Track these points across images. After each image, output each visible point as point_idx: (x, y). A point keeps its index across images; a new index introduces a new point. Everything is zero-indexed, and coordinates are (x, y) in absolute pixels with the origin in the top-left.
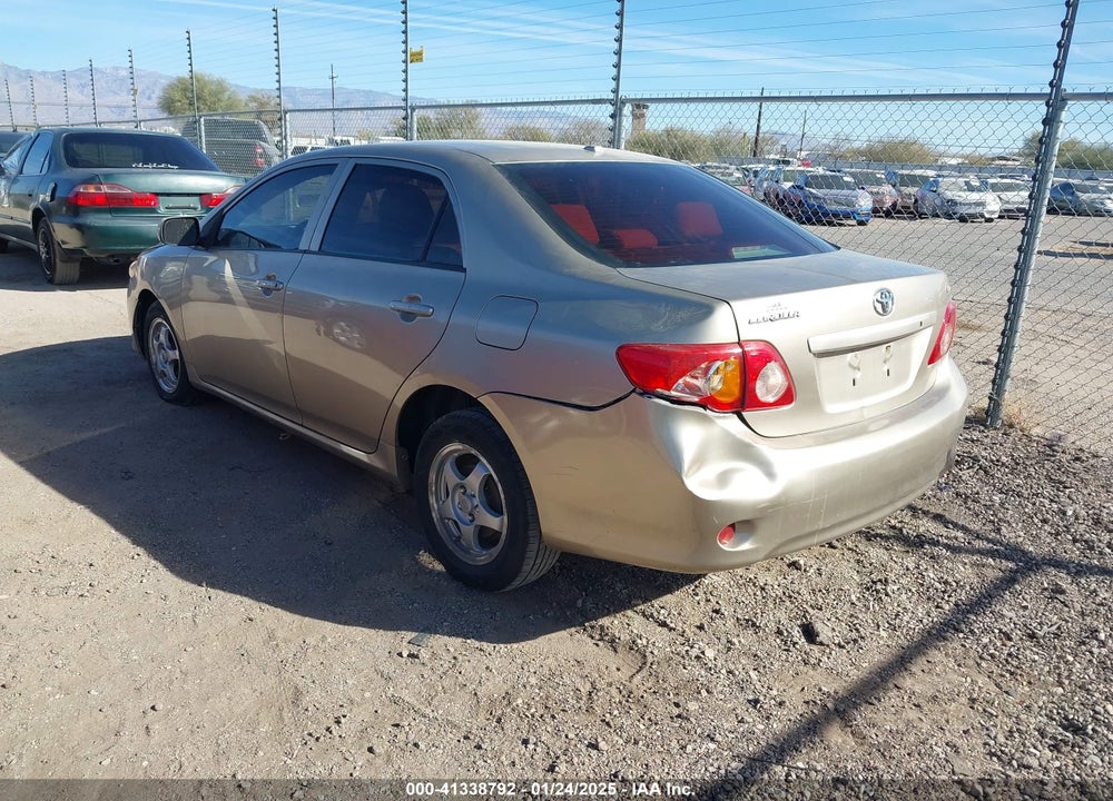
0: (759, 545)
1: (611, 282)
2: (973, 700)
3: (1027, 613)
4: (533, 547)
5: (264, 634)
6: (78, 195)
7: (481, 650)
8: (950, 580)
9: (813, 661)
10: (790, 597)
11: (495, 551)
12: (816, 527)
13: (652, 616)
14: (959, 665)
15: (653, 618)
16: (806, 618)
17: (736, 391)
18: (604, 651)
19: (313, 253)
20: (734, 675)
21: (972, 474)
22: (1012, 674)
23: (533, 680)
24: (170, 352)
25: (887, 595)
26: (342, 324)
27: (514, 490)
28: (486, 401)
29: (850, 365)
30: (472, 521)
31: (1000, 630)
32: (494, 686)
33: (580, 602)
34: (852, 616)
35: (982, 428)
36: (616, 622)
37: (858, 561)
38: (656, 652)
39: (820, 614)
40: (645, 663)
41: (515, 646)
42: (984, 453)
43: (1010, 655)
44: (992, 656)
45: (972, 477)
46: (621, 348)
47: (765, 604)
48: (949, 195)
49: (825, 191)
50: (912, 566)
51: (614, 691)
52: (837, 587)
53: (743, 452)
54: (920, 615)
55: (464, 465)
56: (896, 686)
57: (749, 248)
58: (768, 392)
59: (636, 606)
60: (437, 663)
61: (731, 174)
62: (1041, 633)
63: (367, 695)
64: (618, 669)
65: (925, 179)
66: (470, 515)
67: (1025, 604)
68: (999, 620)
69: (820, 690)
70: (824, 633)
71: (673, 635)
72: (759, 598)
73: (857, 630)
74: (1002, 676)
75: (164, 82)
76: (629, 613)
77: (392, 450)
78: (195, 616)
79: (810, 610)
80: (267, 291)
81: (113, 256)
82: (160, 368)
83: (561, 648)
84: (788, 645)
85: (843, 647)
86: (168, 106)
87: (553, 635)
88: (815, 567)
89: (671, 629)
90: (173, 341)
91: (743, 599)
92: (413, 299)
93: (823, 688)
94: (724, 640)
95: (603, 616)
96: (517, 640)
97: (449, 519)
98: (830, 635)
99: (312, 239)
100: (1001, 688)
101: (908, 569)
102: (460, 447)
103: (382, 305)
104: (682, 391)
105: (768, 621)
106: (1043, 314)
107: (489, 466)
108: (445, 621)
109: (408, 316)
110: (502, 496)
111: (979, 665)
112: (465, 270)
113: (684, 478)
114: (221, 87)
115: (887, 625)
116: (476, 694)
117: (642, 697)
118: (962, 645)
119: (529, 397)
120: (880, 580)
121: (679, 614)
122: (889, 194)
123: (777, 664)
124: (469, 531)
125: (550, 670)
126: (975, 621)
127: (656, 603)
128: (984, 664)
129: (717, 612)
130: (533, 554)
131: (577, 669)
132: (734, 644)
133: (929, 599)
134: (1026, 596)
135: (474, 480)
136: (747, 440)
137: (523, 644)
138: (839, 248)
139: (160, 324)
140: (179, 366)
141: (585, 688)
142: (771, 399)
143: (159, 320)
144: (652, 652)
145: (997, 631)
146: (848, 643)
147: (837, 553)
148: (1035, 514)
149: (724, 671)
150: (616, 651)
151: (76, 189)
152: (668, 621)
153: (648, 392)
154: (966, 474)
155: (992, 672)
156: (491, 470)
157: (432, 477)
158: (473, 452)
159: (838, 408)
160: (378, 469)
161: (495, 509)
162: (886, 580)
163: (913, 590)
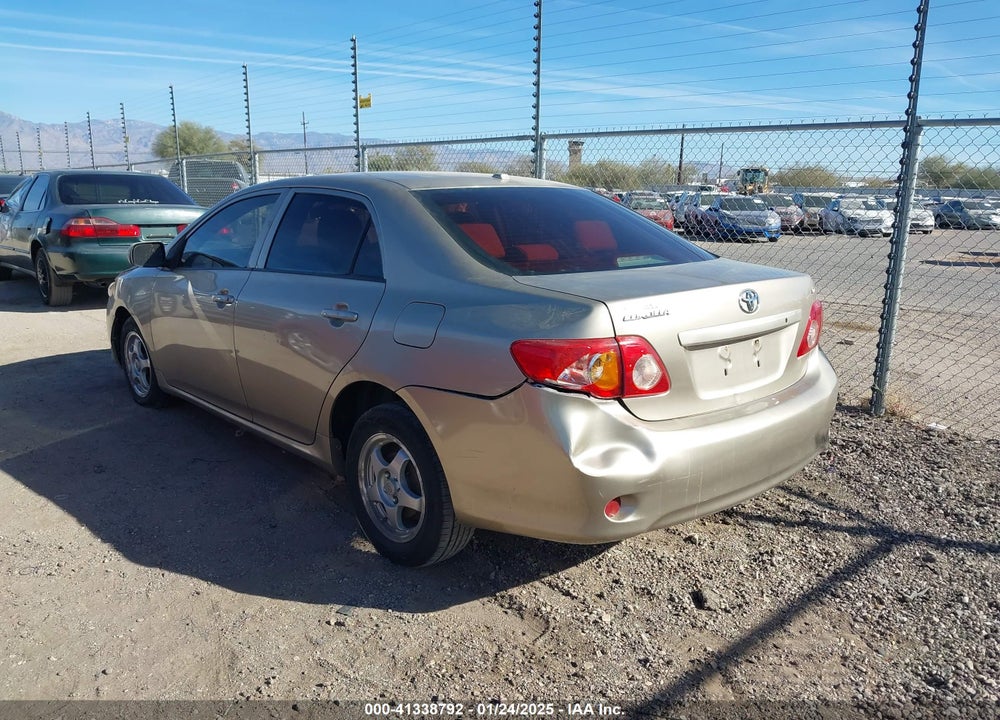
0: (643, 517)
1: (507, 288)
2: (845, 658)
3: (899, 579)
4: (448, 524)
5: (209, 605)
6: (70, 227)
7: (401, 618)
8: (831, 550)
9: (700, 624)
10: (684, 568)
11: (416, 530)
12: (694, 502)
13: (557, 586)
14: (834, 627)
15: (558, 588)
16: (697, 586)
17: (616, 379)
18: (512, 619)
19: (260, 270)
20: (627, 637)
21: (855, 456)
22: (882, 634)
23: (446, 645)
24: (143, 361)
25: (772, 565)
26: (296, 335)
27: (429, 475)
28: (402, 393)
29: (721, 357)
30: (396, 502)
31: (873, 595)
32: (410, 649)
33: (493, 574)
34: (739, 584)
35: (867, 416)
36: (524, 592)
37: (749, 536)
38: (558, 618)
39: (710, 583)
40: (548, 628)
41: (432, 614)
42: (867, 438)
43: (881, 617)
44: (865, 618)
45: (855, 459)
46: (514, 344)
47: (661, 575)
48: (849, 213)
49: (738, 212)
50: (796, 539)
51: (518, 653)
52: (727, 559)
53: (624, 433)
54: (801, 582)
55: (388, 452)
56: (775, 646)
57: (634, 258)
58: (644, 380)
59: (543, 577)
60: (360, 630)
61: (655, 200)
62: (911, 597)
63: (297, 658)
64: (524, 634)
65: (828, 200)
66: (395, 497)
67: (898, 571)
68: (874, 586)
69: (705, 650)
70: (712, 598)
71: (575, 603)
72: (656, 569)
73: (743, 596)
74: (873, 636)
75: (158, 131)
76: (537, 583)
77: (326, 440)
78: (148, 591)
79: (701, 579)
80: (221, 304)
81: (100, 280)
82: (135, 375)
83: (473, 616)
84: (678, 609)
85: (729, 612)
86: (161, 152)
87: (467, 604)
88: (709, 541)
89: (573, 598)
90: (144, 352)
91: (642, 570)
92: (341, 307)
93: (708, 649)
94: (621, 607)
95: (513, 587)
96: (434, 609)
97: (377, 502)
98: (717, 601)
99: (258, 259)
100: (872, 647)
101: (793, 542)
102: (384, 437)
103: (316, 314)
104: (570, 381)
105: (661, 589)
106: (929, 315)
107: (408, 453)
108: (371, 593)
109: (336, 322)
110: (420, 479)
111: (852, 626)
112: (384, 281)
113: (571, 457)
114: (208, 135)
115: (770, 592)
116: (393, 657)
117: (543, 658)
118: (839, 609)
119: (438, 389)
120: (767, 552)
121: (582, 584)
122: (796, 214)
123: (667, 628)
124: (393, 512)
125: (462, 635)
126: (851, 588)
127: (562, 575)
128: (857, 626)
129: (616, 582)
130: (448, 531)
131: (486, 634)
132: (629, 610)
133: (811, 568)
134: (899, 565)
135: (397, 465)
136: (627, 423)
137: (439, 612)
138: (718, 257)
139: (134, 337)
140: (149, 373)
141: (492, 650)
142: (647, 387)
143: (133, 333)
144: (554, 618)
145: (870, 596)
146: (733, 608)
147: (730, 529)
148: (911, 492)
149: (618, 634)
150: (522, 618)
151: (68, 223)
152: (571, 591)
153: (538, 382)
154: (850, 457)
155: (864, 633)
156: (410, 455)
157: (362, 464)
158: (395, 440)
159: (711, 395)
160: (316, 458)
161: (414, 491)
162: (772, 552)
163: (797, 560)
